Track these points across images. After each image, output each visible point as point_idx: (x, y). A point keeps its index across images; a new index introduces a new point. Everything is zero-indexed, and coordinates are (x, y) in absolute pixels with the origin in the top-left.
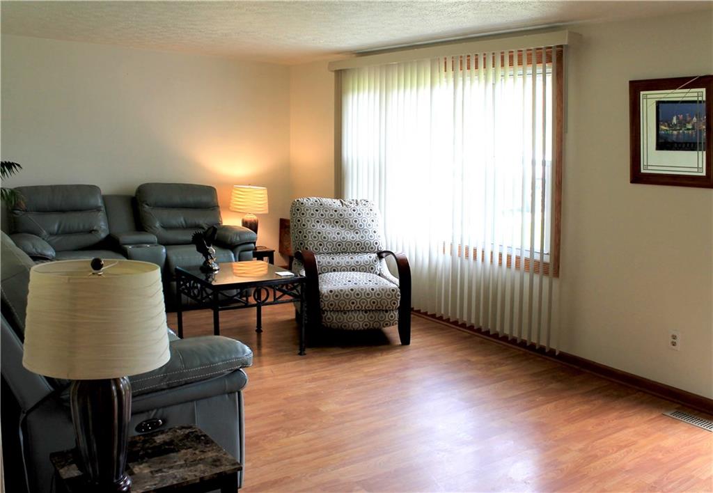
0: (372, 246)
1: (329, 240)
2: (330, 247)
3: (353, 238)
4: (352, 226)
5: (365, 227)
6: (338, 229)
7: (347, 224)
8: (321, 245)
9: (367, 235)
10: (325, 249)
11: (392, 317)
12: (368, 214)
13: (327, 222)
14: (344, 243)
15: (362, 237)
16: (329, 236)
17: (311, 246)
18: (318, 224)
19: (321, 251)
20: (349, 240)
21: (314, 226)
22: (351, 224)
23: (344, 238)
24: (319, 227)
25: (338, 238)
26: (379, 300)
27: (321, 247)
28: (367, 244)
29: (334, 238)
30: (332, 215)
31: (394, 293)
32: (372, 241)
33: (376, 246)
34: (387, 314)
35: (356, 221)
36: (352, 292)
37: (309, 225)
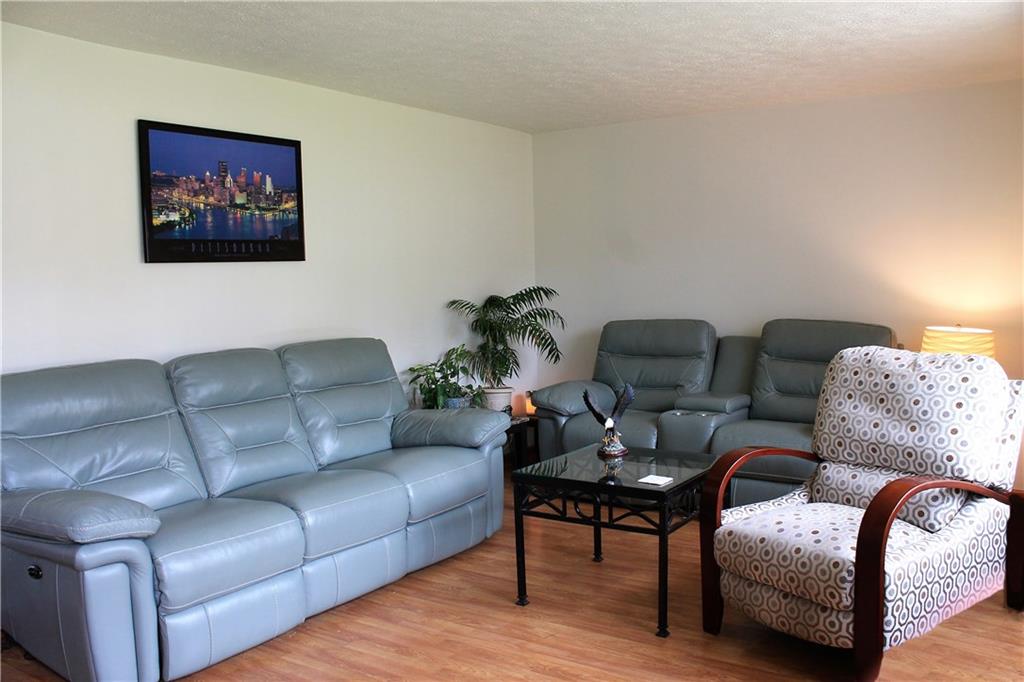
0: (938, 463)
1: (856, 437)
2: (858, 452)
3: (901, 438)
4: (906, 412)
5: (934, 419)
6: (878, 415)
7: (897, 407)
8: (840, 444)
9: (932, 435)
10: (849, 454)
11: (832, 624)
12: (952, 388)
13: (866, 399)
14: (882, 447)
15: (921, 439)
16: (858, 427)
17: (825, 445)
18: (849, 401)
19: (841, 458)
20: (891, 442)
21: (840, 404)
22: (906, 407)
23: (883, 436)
24: (847, 408)
25: (874, 434)
26: (802, 577)
27: (840, 449)
28: (929, 456)
29: (865, 434)
30: (876, 385)
31: (834, 571)
32: (939, 452)
33: (949, 464)
34: (823, 616)
35: (916, 403)
36: (760, 545)
37: (833, 403)
